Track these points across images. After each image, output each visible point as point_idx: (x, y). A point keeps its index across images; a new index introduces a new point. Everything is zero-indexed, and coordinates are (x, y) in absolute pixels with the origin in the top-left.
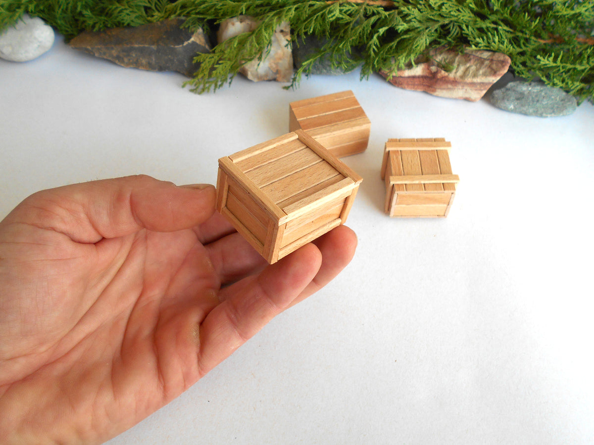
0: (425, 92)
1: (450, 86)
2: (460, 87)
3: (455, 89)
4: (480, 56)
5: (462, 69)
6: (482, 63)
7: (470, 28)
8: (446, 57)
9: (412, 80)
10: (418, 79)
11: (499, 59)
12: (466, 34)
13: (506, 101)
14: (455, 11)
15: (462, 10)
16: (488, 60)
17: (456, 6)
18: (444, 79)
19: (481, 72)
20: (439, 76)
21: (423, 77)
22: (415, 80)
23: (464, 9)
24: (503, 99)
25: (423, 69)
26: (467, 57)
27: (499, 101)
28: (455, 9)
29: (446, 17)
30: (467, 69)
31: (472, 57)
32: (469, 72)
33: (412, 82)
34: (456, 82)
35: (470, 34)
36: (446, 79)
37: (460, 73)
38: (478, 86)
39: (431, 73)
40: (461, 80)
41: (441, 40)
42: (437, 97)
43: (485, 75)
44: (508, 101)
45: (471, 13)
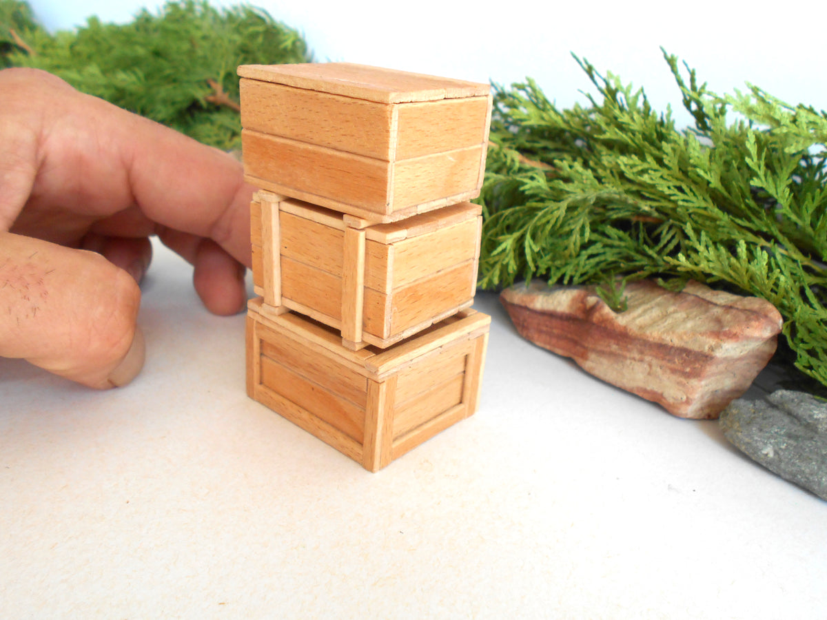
0: (571, 360)
1: (614, 347)
2: (637, 356)
3: (625, 358)
4: (708, 299)
6: (706, 310)
7: (703, 237)
9: (547, 323)
10: (559, 322)
13: (754, 429)
14: (669, 188)
15: (687, 190)
16: (723, 306)
17: (677, 179)
18: (603, 326)
19: (690, 324)
20: (596, 317)
21: (570, 319)
22: (554, 321)
23: (693, 188)
24: (750, 423)
25: (574, 300)
26: (680, 298)
27: (736, 425)
28: (671, 184)
29: (648, 199)
30: (665, 316)
31: (690, 298)
32: (666, 321)
33: (547, 326)
34: (626, 336)
36: (609, 325)
37: (639, 321)
38: (676, 360)
39: (584, 309)
40: (636, 333)
42: (592, 376)
43: (694, 330)
44: (761, 430)
45: (710, 200)
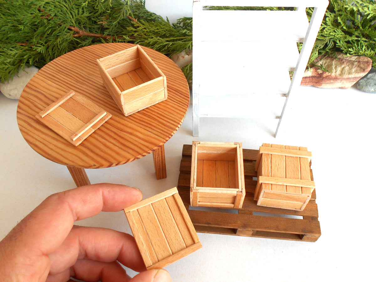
0: (313, 86)
1: (332, 81)
2: (339, 81)
3: (335, 83)
4: (349, 59)
5: (339, 69)
6: (353, 64)
7: (341, 42)
8: (324, 62)
10: (308, 79)
11: (364, 60)
12: (339, 46)
13: (369, 86)
15: (336, 31)
16: (356, 61)
17: (332, 28)
18: (328, 77)
19: (353, 70)
20: (325, 75)
21: (312, 77)
22: (307, 79)
23: (337, 30)
24: (367, 85)
25: (312, 72)
26: (341, 61)
27: (364, 87)
28: (332, 31)
29: (326, 37)
30: (343, 69)
31: (344, 60)
32: (345, 71)
33: (304, 81)
34: (337, 78)
35: (341, 45)
36: (330, 77)
37: (338, 72)
38: (351, 80)
39: (318, 74)
40: (340, 77)
41: (322, 51)
42: (321, 88)
43: (356, 72)
44: (370, 86)
45: (342, 32)
